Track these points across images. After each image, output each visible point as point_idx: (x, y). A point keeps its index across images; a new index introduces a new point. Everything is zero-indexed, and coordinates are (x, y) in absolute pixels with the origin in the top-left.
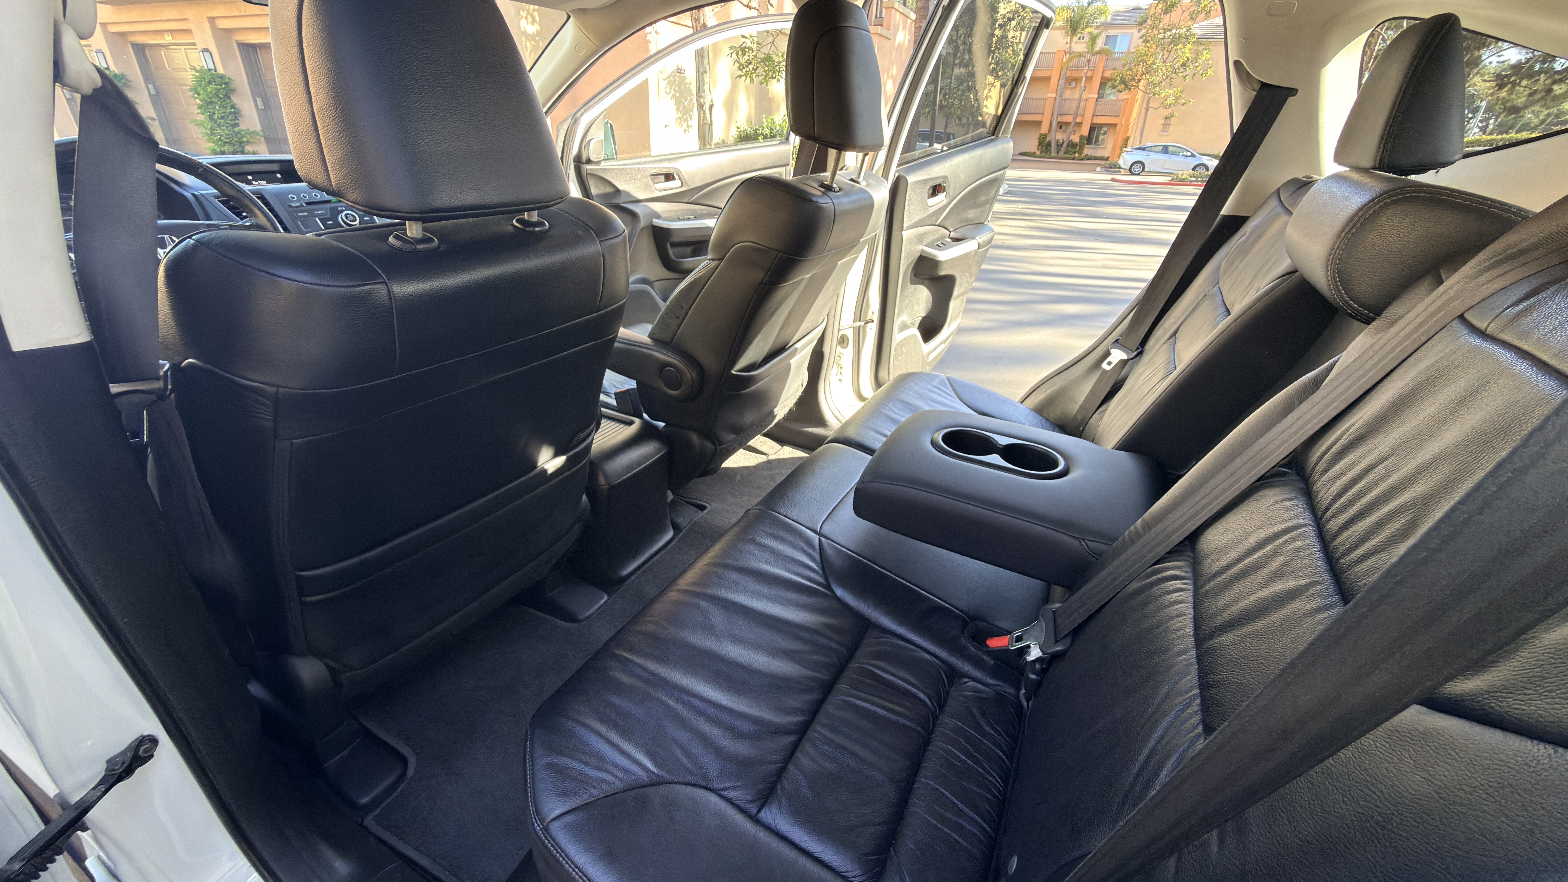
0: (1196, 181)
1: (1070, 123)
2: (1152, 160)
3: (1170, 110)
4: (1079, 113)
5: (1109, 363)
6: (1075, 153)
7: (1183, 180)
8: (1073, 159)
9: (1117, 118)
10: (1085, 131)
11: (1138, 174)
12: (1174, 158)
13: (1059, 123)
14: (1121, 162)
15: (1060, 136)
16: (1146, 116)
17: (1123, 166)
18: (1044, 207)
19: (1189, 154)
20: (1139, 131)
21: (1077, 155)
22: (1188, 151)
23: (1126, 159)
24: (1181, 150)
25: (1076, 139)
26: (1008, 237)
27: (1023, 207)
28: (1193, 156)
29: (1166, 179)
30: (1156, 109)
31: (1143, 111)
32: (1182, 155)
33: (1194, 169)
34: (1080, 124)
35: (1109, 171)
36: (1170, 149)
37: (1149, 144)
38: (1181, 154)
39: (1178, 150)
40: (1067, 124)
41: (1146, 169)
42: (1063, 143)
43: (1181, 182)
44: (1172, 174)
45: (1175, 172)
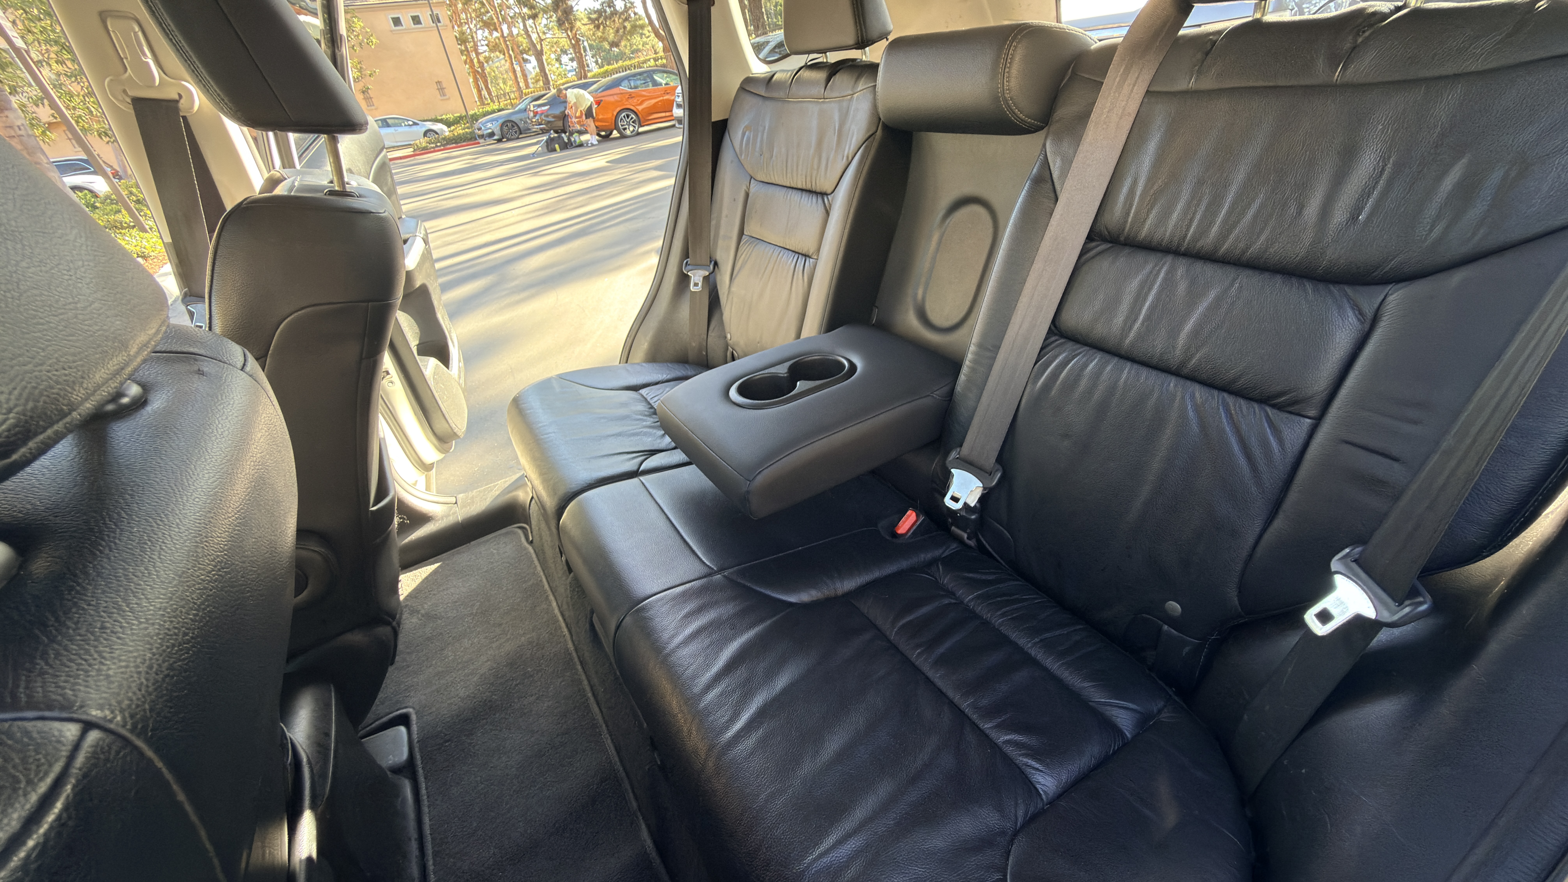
0: (437, 146)
5: (696, 285)
7: (425, 148)
12: (400, 129)
19: (412, 123)
22: (408, 120)
24: (400, 121)
28: (415, 124)
29: (409, 151)
32: (406, 126)
33: (423, 137)
38: (404, 124)
39: (396, 121)
43: (425, 150)
44: (410, 145)
45: (412, 143)
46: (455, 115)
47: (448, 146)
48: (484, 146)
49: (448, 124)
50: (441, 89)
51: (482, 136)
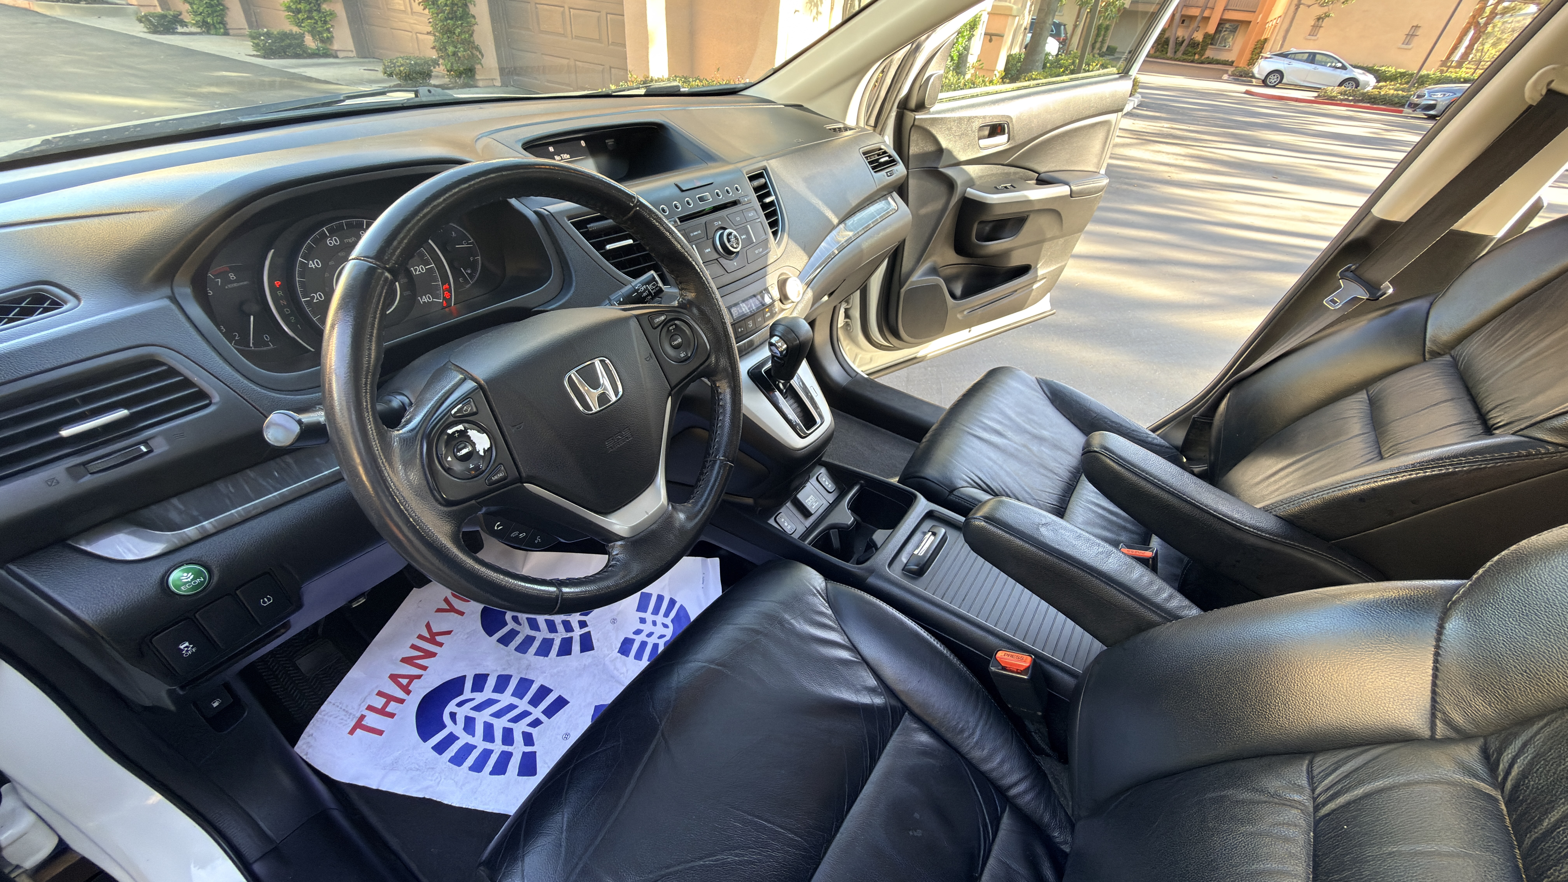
0: (1347, 100)
1: (1197, 17)
2: (1293, 69)
3: (1325, 9)
4: (1208, 6)
6: (1195, 54)
7: (1332, 98)
8: (1192, 62)
9: (1252, 14)
10: (1211, 28)
11: (1274, 87)
12: (1321, 69)
13: (1182, 16)
14: (1256, 70)
15: (1181, 33)
16: (1295, 14)
17: (1257, 75)
18: (1192, 128)
19: (1339, 65)
20: (1282, 33)
21: (1197, 57)
22: (1340, 62)
23: (1262, 67)
24: (1328, 60)
25: (1199, 37)
26: (1172, 169)
27: (1168, 125)
28: (1344, 68)
29: (1311, 95)
30: (1309, 6)
31: (1293, 8)
32: (1330, 66)
33: (1340, 85)
34: (1207, 19)
35: (1238, 80)
36: (1318, 57)
37: (1294, 50)
38: (1329, 64)
40: (1192, 18)
41: (1284, 81)
42: (1183, 42)
43: (1331, 100)
44: (1319, 88)
45: (1322, 87)
46: (1399, 70)
47: (1360, 104)
48: (1406, 117)
49: (1381, 77)
50: (1411, 35)
51: (1414, 106)
